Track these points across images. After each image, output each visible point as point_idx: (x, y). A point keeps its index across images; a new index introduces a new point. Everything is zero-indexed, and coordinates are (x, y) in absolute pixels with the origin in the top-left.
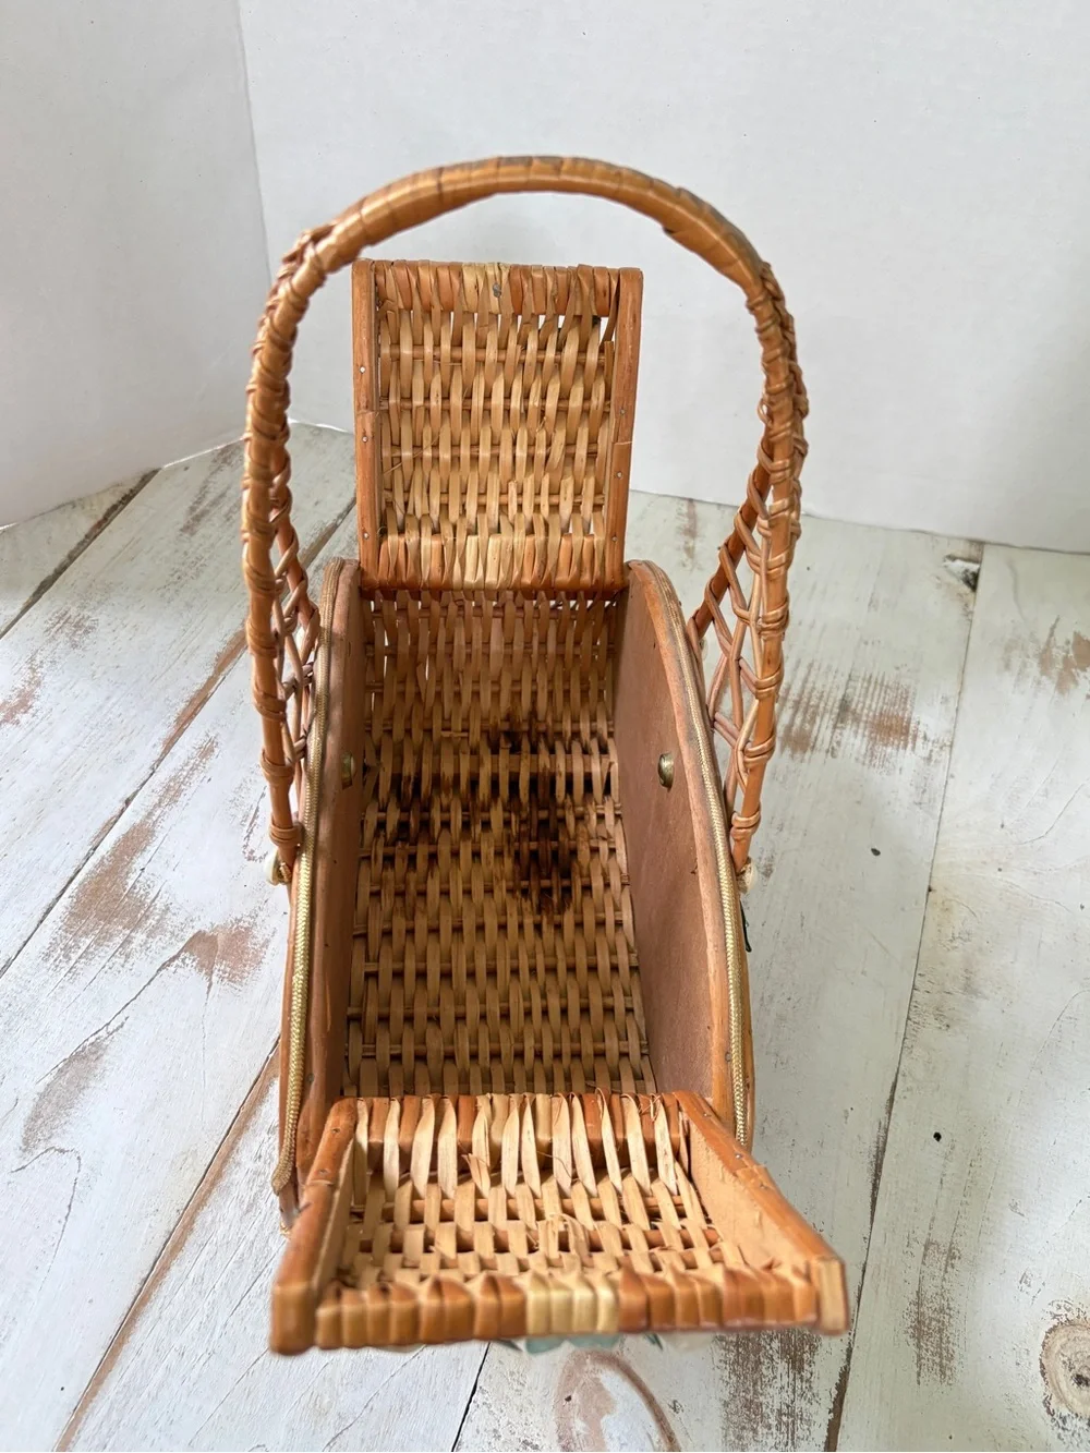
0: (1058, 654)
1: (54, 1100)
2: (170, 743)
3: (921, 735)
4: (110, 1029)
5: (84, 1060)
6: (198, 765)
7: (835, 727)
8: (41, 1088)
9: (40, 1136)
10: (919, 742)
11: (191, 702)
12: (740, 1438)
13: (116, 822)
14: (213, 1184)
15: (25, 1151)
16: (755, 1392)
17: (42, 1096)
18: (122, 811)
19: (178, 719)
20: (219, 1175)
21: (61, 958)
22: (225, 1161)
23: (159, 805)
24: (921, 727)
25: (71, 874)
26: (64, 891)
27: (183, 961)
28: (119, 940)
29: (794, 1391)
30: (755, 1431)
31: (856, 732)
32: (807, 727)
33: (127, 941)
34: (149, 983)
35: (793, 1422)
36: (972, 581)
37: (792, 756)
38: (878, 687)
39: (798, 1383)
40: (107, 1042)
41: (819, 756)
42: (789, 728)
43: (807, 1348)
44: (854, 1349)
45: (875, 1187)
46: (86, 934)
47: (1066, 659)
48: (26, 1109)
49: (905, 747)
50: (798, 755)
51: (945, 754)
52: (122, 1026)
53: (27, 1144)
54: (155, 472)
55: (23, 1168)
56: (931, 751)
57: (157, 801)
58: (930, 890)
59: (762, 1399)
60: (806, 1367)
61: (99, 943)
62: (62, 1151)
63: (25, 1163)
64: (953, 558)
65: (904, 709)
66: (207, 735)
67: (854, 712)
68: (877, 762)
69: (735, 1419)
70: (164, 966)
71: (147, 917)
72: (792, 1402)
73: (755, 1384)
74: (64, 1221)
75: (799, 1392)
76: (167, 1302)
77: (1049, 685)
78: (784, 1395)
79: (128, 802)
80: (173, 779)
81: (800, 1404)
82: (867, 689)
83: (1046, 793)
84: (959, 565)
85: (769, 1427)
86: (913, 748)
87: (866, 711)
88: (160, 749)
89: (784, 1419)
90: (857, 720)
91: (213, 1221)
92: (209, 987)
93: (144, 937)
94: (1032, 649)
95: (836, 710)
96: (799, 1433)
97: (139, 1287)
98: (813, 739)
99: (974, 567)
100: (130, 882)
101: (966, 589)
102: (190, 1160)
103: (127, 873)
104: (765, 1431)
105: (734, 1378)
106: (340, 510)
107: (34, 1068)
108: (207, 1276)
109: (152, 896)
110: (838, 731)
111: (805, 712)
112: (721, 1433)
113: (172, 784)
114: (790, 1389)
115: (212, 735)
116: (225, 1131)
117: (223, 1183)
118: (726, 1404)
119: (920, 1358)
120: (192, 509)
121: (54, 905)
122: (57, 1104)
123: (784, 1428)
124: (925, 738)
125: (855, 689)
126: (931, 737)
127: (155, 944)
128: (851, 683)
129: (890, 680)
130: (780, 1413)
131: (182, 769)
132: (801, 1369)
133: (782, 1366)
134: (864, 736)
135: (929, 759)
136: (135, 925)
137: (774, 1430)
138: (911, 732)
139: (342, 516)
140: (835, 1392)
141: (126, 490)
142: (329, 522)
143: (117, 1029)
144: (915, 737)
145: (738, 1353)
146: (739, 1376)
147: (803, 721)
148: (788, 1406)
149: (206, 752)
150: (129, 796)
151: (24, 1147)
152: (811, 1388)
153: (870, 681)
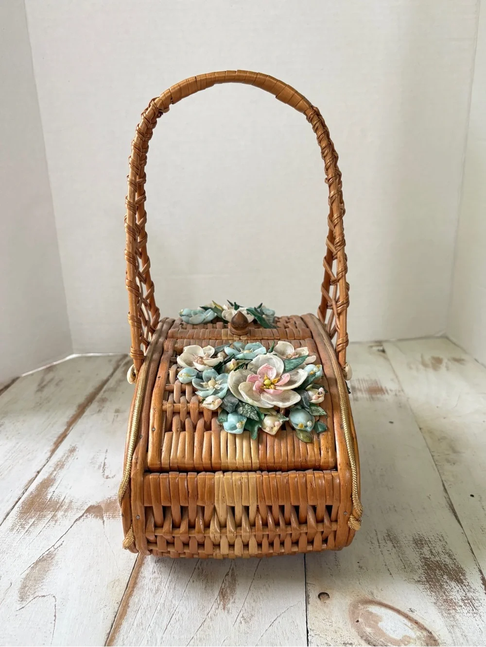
0: (428, 362)
1: (33, 579)
2: (53, 452)
3: (389, 390)
4: (56, 547)
5: (45, 561)
6: (70, 455)
8: (24, 576)
9: (28, 594)
11: (59, 437)
12: (449, 614)
13: (34, 480)
14: (133, 587)
15: (22, 601)
16: (446, 596)
17: (25, 579)
18: (37, 476)
19: (55, 443)
20: (135, 583)
21: (20, 528)
22: (136, 578)
23: (55, 470)
24: (388, 388)
25: (17, 499)
26: (14, 506)
27: (86, 516)
28: (49, 516)
29: (464, 591)
30: (455, 609)
31: (362, 393)
33: (54, 516)
34: (71, 527)
35: (471, 601)
36: (382, 351)
39: (464, 587)
40: (55, 552)
43: (460, 575)
44: (482, 570)
45: (456, 517)
46: (31, 518)
47: (432, 363)
48: (18, 585)
49: (384, 394)
51: (402, 393)
52: (62, 544)
53: (22, 598)
54: (17, 378)
55: (23, 608)
56: (395, 393)
57: (53, 469)
59: (451, 597)
60: (464, 581)
61: (39, 519)
62: (44, 596)
63: (23, 606)
64: (371, 347)
65: (378, 385)
66: (71, 446)
67: (358, 389)
68: (376, 399)
69: (443, 607)
70: (77, 520)
71: (62, 506)
72: (466, 595)
73: (444, 593)
74: (54, 622)
75: (466, 590)
76: (125, 637)
77: (430, 370)
78: (460, 593)
79: (38, 472)
80: (59, 461)
81: (470, 595)
83: (448, 397)
84: (375, 348)
85: (461, 606)
86: (388, 394)
87: (362, 388)
88: (49, 454)
89: (466, 601)
91: (139, 601)
92: (104, 522)
93: (63, 513)
94: (418, 363)
96: (476, 605)
97: (106, 637)
99: (381, 348)
100: (49, 497)
101: (382, 354)
102: (117, 583)
103: (46, 494)
104: (460, 608)
105: (433, 593)
106: (109, 374)
107: (18, 570)
108: (144, 622)
109: (62, 498)
110: (355, 394)
112: (440, 615)
113: (59, 463)
114: (462, 590)
115: (73, 445)
116: (132, 568)
117: (139, 585)
118: (435, 603)
120: (39, 385)
121: (10, 512)
122: (35, 580)
123: (468, 605)
124: (391, 391)
125: (354, 383)
126: (393, 389)
127: (69, 514)
128: (352, 382)
129: (367, 379)
130: (463, 600)
131: (62, 458)
132: (462, 583)
133: (453, 584)
134: (365, 394)
135: (396, 395)
136: (57, 510)
137: (464, 606)
138: (384, 390)
141: (6, 384)
142: (105, 379)
143: (59, 546)
144: (387, 391)
145: (430, 584)
146: (435, 592)
148: (465, 597)
149: (73, 450)
150: (38, 470)
151: (21, 600)
152: (471, 588)
153: (359, 381)
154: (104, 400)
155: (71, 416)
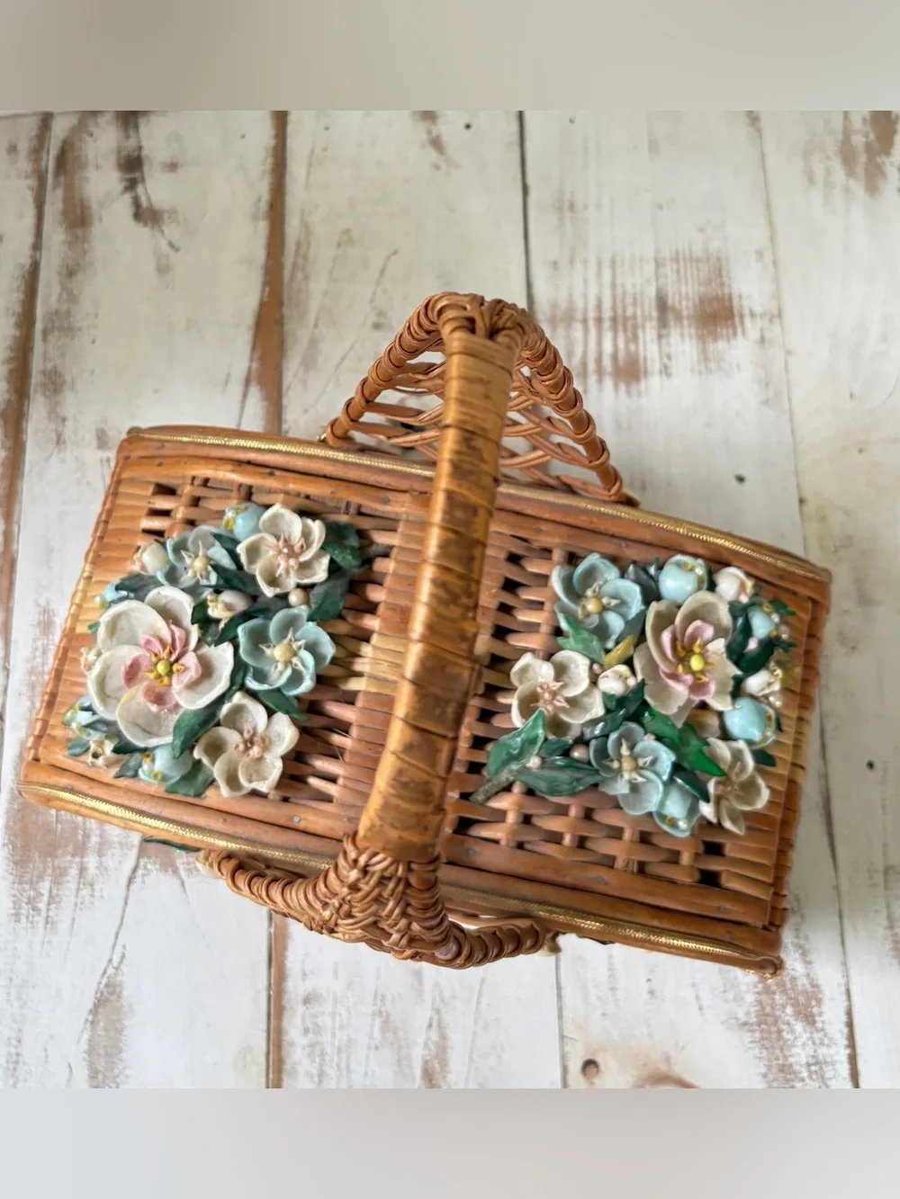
0: (858, 141)
1: (102, 1052)
2: (5, 629)
3: (746, 312)
4: (115, 963)
5: (108, 1003)
6: (48, 645)
7: (660, 337)
8: (84, 1046)
10: (748, 320)
16: (784, 1056)
17: (89, 1053)
20: (280, 1059)
21: (31, 912)
22: (279, 1046)
24: (746, 303)
27: (145, 867)
28: (74, 872)
29: (814, 1043)
31: (682, 335)
32: (632, 348)
33: (83, 869)
34: (126, 903)
35: (820, 1069)
37: (629, 393)
38: (688, 264)
39: (815, 1034)
41: (655, 380)
42: (615, 356)
43: (814, 1003)
44: (851, 989)
45: (831, 841)
46: (40, 878)
47: (868, 147)
48: (82, 1070)
49: (735, 334)
50: (634, 389)
51: (777, 328)
52: (124, 956)
56: (762, 330)
57: (29, 704)
58: (802, 504)
59: (791, 1060)
60: (817, 1019)
61: (58, 882)
65: (722, 284)
66: (38, 605)
67: (674, 309)
68: (713, 365)
69: (775, 1084)
70: (130, 880)
71: (88, 839)
72: (815, 1052)
73: (782, 1050)
75: (817, 1042)
77: (858, 188)
78: (807, 1049)
79: (2, 717)
80: (31, 672)
81: (821, 1051)
82: (678, 272)
83: (884, 338)
85: (803, 1080)
86: (744, 334)
87: (684, 303)
89: (813, 1068)
90: (679, 318)
92: (183, 884)
93: (96, 858)
94: (832, 144)
95: (655, 314)
96: (828, 1075)
98: (641, 362)
102: (248, 1055)
104: (801, 1084)
105: (764, 1052)
106: (29, 239)
107: (67, 1030)
110: (664, 341)
111: (625, 330)
113: (34, 678)
114: (810, 1042)
115: (42, 602)
116: (266, 1016)
117: (288, 1066)
118: (765, 1076)
122: (107, 1054)
123: (814, 1076)
124: (752, 315)
125: (666, 276)
126: (758, 310)
127: (110, 861)
128: (661, 271)
129: (698, 251)
130: (809, 1065)
131: (34, 658)
132: (814, 1022)
133: (799, 1026)
134: (690, 336)
135: (762, 340)
136: (81, 850)
137: (807, 1081)
138: (736, 311)
139: (37, 246)
140: (846, 1030)
142: (27, 262)
143: (122, 961)
144: (742, 317)
145: (762, 1030)
146: (768, 1049)
147: (627, 342)
148: (813, 1057)
149: (47, 625)
152: (826, 1035)
153: (678, 260)
154: (55, 383)
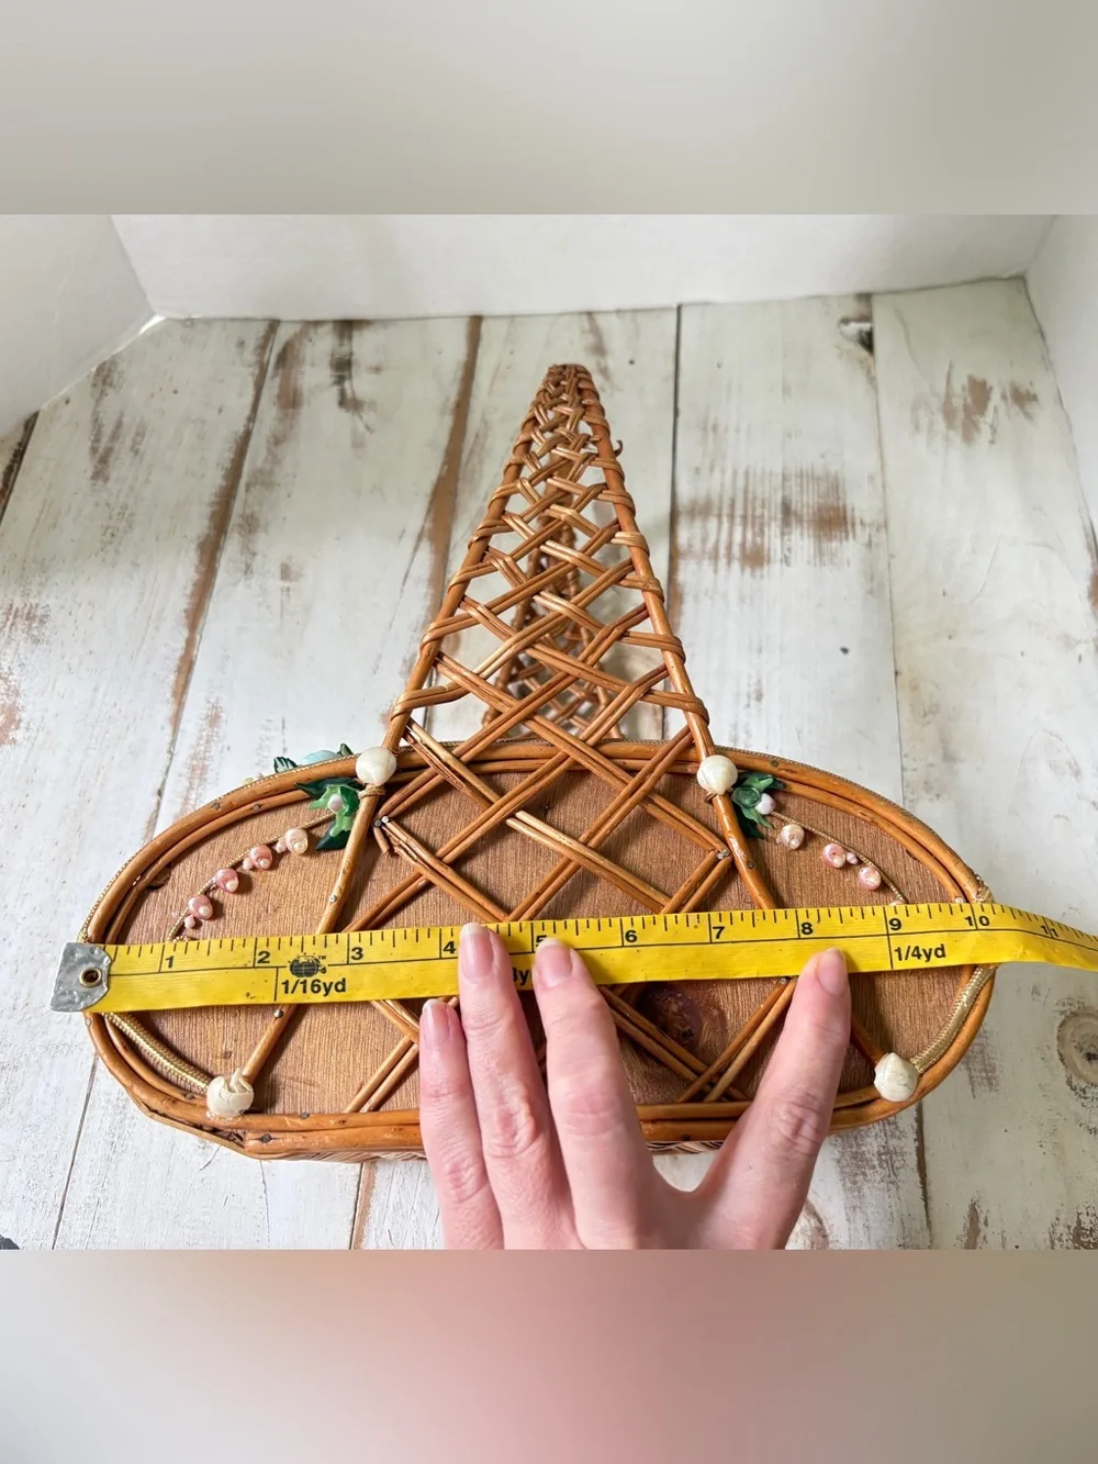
0: (958, 402)
2: (176, 720)
3: (858, 521)
6: (212, 736)
7: (783, 534)
10: (858, 527)
11: (179, 670)
12: (855, 1183)
13: (157, 817)
15: (204, 1148)
16: (858, 1145)
18: (159, 804)
19: (174, 694)
23: (191, 788)
24: (857, 514)
29: (886, 1135)
30: (864, 1174)
31: (802, 534)
32: (758, 539)
35: (891, 1158)
36: (867, 342)
37: (753, 575)
38: (810, 481)
41: (776, 567)
42: (743, 545)
47: (966, 407)
49: (847, 537)
50: (758, 573)
51: (883, 535)
54: (36, 415)
55: (209, 1163)
56: (870, 536)
57: (187, 784)
58: (896, 673)
59: (864, 1148)
64: (845, 321)
65: (838, 498)
66: (209, 702)
67: (796, 513)
68: (826, 559)
69: (847, 1170)
72: (886, 1143)
74: (264, 1195)
75: (889, 1133)
76: (378, 1232)
77: (956, 437)
78: (879, 1140)
79: (160, 793)
80: (194, 757)
81: (892, 1142)
82: (801, 485)
83: (974, 551)
84: (854, 328)
85: (874, 1167)
86: (854, 536)
87: (805, 510)
88: (169, 730)
89: (883, 1157)
90: (800, 520)
94: (936, 404)
95: (779, 516)
96: (897, 1164)
97: (350, 1228)
98: (766, 552)
99: (866, 326)
101: (864, 353)
104: (872, 1171)
106: (247, 412)
110: (786, 537)
111: (753, 526)
112: (840, 1185)
113: (195, 762)
115: (212, 700)
118: (838, 1161)
119: (971, 1077)
120: (94, 450)
123: (885, 1165)
124: (862, 523)
125: (791, 488)
126: (867, 520)
128: (787, 483)
129: (819, 471)
130: (880, 1154)
131: (199, 745)
134: (809, 536)
135: (869, 544)
137: (878, 1168)
138: (848, 520)
139: (252, 418)
140: (915, 1125)
141: (13, 443)
142: (241, 430)
144: (853, 525)
147: (754, 535)
148: (884, 1147)
149: (214, 719)
150: (158, 787)
151: (202, 1145)
152: (897, 1128)
153: (801, 477)
154: (251, 525)
155: (189, 590)
